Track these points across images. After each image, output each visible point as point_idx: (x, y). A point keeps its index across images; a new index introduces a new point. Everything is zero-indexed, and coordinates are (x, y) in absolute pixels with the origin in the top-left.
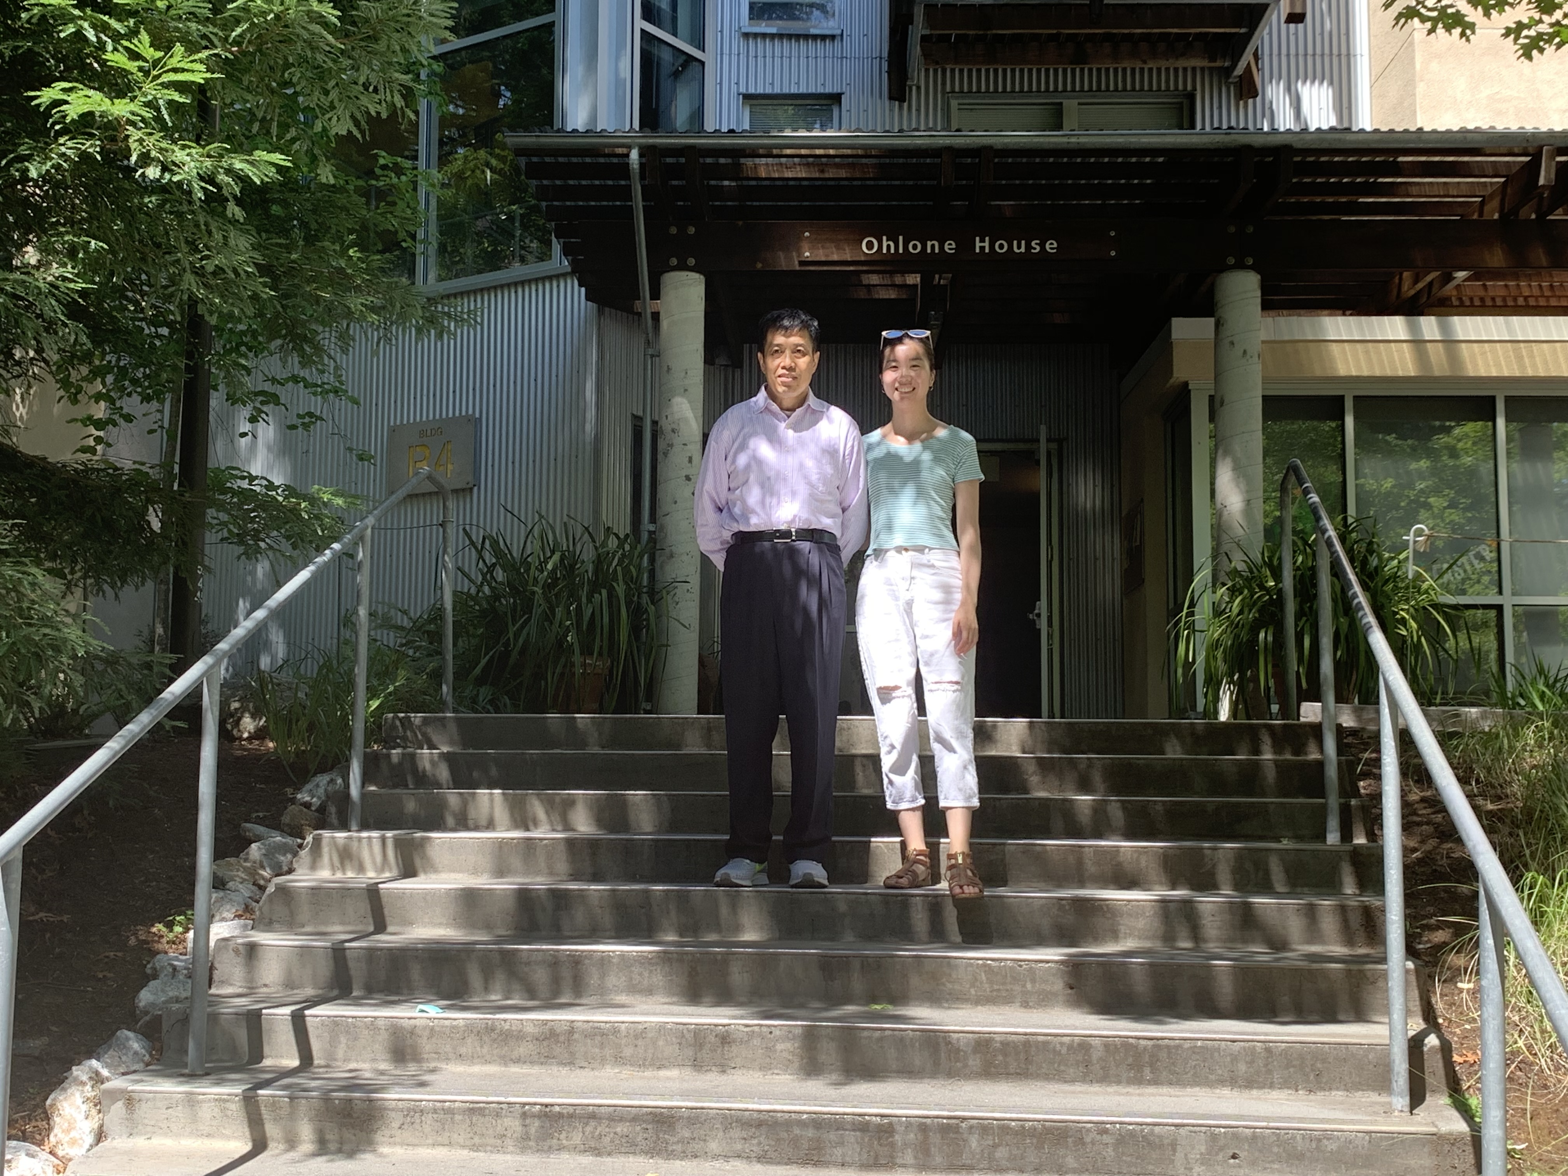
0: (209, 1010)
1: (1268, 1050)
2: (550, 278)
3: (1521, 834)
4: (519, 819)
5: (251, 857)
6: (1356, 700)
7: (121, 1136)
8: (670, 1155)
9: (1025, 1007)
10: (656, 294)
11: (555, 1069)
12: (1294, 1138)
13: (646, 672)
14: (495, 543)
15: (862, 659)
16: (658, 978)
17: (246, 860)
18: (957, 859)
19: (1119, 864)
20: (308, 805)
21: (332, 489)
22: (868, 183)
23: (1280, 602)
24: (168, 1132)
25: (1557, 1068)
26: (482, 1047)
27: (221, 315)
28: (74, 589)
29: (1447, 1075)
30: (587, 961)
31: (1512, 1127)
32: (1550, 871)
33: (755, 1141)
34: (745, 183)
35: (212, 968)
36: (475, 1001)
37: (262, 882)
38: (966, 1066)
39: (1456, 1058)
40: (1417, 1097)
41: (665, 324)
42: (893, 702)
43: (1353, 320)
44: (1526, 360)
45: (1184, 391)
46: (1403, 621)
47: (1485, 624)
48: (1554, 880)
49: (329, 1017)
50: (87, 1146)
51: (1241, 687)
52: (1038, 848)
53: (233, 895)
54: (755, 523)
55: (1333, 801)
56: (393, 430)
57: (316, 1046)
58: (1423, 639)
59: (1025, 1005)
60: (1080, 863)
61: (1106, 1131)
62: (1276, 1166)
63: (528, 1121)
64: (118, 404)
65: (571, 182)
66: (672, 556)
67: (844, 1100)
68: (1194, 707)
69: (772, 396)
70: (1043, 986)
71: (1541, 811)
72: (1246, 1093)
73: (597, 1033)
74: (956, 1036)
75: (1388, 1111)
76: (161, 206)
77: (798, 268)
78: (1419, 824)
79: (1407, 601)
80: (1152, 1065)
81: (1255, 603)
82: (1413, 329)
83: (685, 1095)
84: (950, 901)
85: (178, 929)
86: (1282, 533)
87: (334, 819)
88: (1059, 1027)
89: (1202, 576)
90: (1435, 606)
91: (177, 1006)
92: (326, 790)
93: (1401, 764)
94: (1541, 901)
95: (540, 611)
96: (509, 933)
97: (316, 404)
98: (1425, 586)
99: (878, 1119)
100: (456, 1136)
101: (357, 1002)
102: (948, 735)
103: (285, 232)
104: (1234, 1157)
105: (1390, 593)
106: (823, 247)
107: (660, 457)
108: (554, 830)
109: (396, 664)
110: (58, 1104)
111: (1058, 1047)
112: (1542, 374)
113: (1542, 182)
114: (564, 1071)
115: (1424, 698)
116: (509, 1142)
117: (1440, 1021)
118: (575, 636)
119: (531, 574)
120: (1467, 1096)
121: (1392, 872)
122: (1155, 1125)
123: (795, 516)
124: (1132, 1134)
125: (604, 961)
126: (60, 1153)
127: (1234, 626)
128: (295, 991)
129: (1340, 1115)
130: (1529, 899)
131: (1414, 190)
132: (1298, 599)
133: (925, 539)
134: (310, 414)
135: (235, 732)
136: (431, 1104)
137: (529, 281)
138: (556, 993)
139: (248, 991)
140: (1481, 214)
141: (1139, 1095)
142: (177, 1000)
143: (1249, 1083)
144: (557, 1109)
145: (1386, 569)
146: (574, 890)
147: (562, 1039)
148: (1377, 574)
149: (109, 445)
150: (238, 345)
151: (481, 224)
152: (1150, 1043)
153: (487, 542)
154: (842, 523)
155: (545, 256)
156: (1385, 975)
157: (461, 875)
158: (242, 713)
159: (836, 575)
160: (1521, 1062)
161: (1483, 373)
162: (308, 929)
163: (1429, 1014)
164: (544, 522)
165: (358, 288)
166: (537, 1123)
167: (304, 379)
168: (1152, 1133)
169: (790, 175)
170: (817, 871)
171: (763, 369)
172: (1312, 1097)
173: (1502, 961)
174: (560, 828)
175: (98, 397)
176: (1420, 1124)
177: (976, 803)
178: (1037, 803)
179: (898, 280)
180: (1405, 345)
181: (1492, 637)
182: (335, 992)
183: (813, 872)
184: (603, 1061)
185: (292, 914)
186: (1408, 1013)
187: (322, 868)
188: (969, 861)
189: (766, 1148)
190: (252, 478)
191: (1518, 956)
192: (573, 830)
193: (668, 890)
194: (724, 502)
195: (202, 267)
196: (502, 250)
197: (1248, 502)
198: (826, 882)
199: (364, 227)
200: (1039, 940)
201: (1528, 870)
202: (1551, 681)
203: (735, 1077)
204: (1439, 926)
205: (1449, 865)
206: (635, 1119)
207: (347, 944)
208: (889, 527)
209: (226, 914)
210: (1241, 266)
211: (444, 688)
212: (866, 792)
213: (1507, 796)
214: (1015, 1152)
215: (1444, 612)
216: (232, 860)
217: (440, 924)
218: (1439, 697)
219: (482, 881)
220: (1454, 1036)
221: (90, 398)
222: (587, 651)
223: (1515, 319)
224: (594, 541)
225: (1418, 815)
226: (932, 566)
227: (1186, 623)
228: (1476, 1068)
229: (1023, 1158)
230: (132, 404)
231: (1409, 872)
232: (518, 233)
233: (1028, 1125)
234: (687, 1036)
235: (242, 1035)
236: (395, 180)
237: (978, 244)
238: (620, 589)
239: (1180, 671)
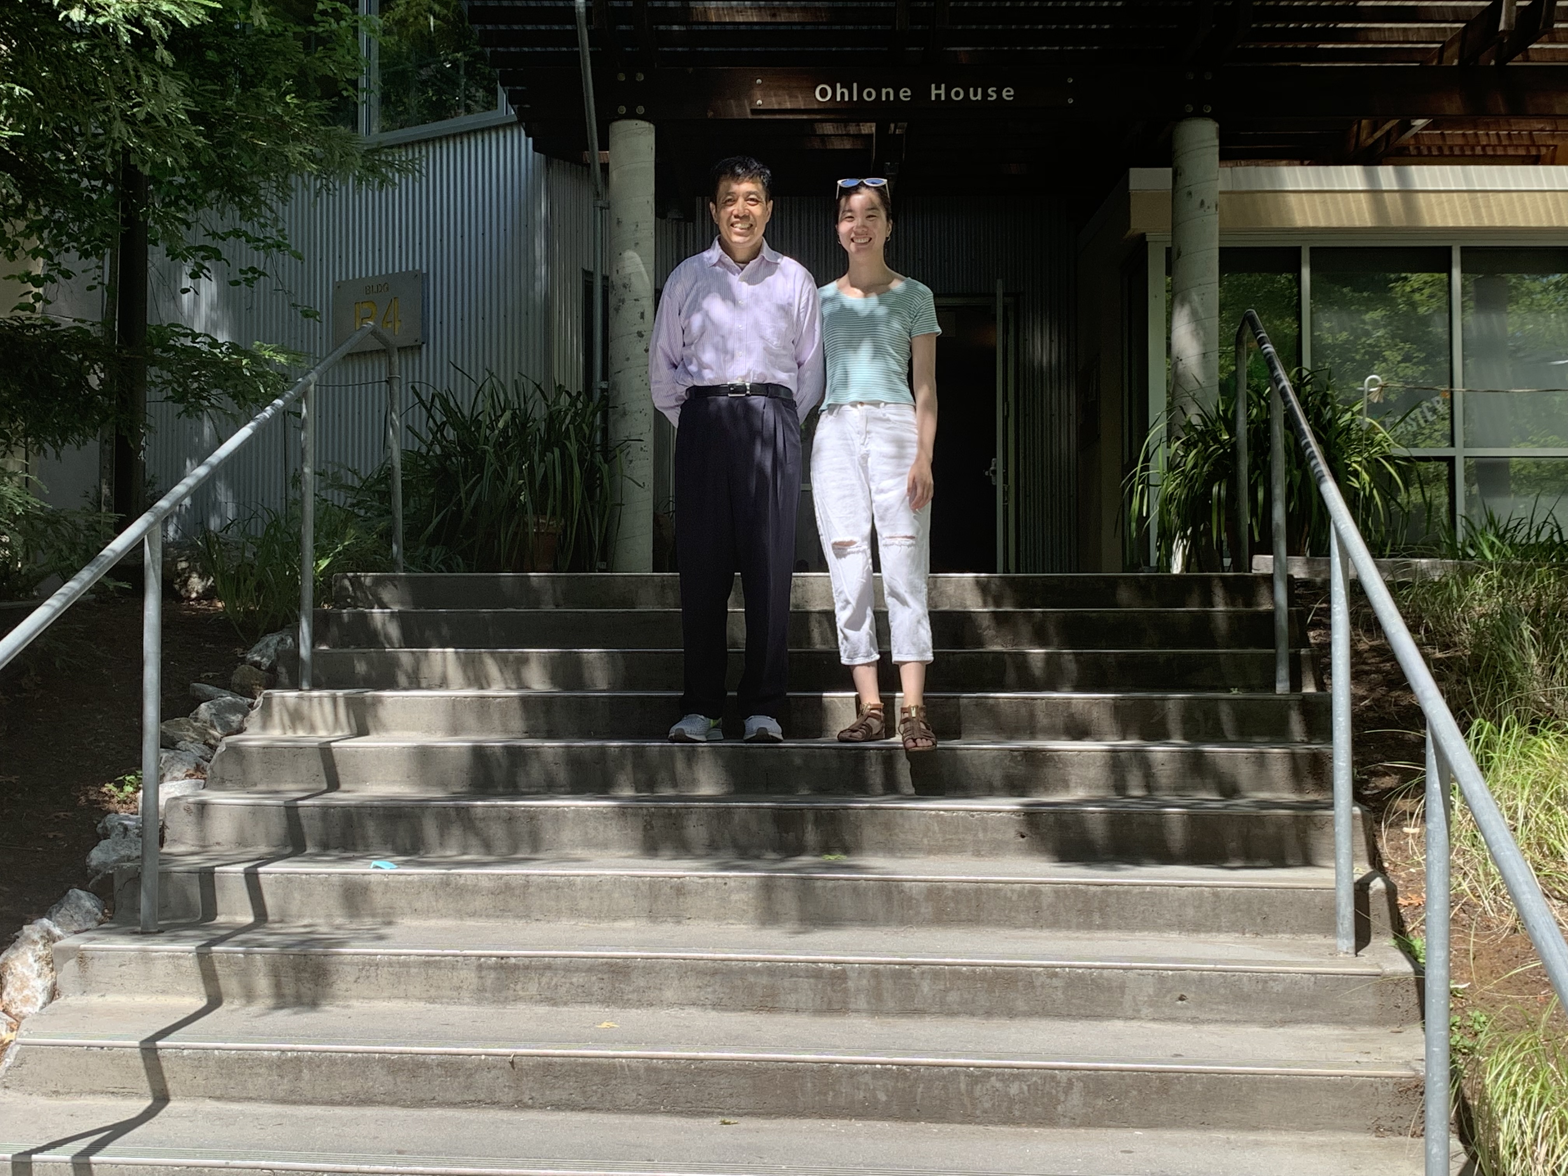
0: (160, 867)
1: (1216, 895)
2: (497, 128)
3: (1469, 682)
4: (472, 678)
5: (200, 716)
6: (1308, 554)
7: (74, 993)
8: (626, 1004)
9: (977, 856)
10: (604, 145)
11: (511, 921)
12: (1240, 980)
13: (600, 531)
14: (445, 402)
15: (817, 515)
16: (613, 831)
17: (196, 720)
18: (910, 712)
19: (1071, 716)
20: (258, 665)
21: (274, 346)
22: (821, 27)
23: (1233, 455)
24: (122, 989)
25: (1500, 910)
26: (437, 901)
27: (155, 165)
28: (13, 448)
29: (1392, 918)
30: (541, 817)
31: (1455, 967)
32: (1495, 717)
33: (710, 990)
34: (695, 27)
35: (162, 829)
36: (432, 857)
37: (212, 742)
38: (918, 913)
39: (1401, 901)
40: (1362, 938)
41: (614, 176)
42: (848, 557)
43: (1311, 170)
44: (1483, 210)
45: (1141, 242)
46: (1356, 474)
47: (1437, 477)
48: (1500, 726)
49: (282, 874)
50: (40, 1003)
51: (1194, 540)
52: (991, 701)
53: (183, 755)
54: (709, 378)
55: (1283, 650)
56: (338, 286)
57: (269, 901)
58: (1375, 492)
59: (977, 853)
60: (1032, 715)
61: (1056, 975)
62: (1223, 1007)
63: (484, 973)
64: (56, 261)
65: (516, 27)
66: (625, 414)
67: (798, 949)
68: (1147, 562)
69: (727, 248)
70: (995, 835)
71: (1489, 659)
72: (1194, 937)
73: (553, 886)
74: (908, 884)
75: (1334, 953)
76: (90, 51)
77: (750, 117)
78: (1368, 673)
79: (1360, 453)
80: (1101, 910)
81: (1210, 456)
82: (1371, 178)
83: (640, 946)
84: (903, 754)
85: (129, 789)
86: (1236, 389)
87: (284, 678)
88: (1010, 875)
89: (1157, 430)
90: (1388, 458)
91: (129, 864)
92: (276, 650)
93: (1351, 614)
94: (1487, 747)
95: (491, 469)
96: (464, 789)
97: (258, 260)
98: (1379, 437)
99: (832, 966)
100: (411, 988)
101: (312, 859)
102: (902, 589)
103: (221, 78)
104: (1182, 999)
105: (1342, 443)
106: (775, 95)
107: (611, 311)
108: (508, 688)
109: (345, 524)
110: (10, 964)
111: (1009, 894)
112: (1498, 225)
113: (1502, 27)
114: (521, 923)
115: (1376, 550)
116: (465, 994)
117: (1386, 865)
118: (528, 495)
119: (482, 433)
120: (1411, 938)
121: (1341, 719)
122: (1103, 968)
123: (749, 371)
124: (1081, 977)
125: (558, 816)
126: (13, 1011)
127: (1188, 480)
128: (249, 849)
129: (1287, 957)
130: (1476, 746)
131: (1374, 36)
132: (1252, 452)
133: (881, 394)
134: (253, 270)
135: (183, 592)
136: (386, 958)
137: (475, 132)
138: (515, 848)
139: (201, 850)
140: (1440, 61)
141: (1089, 939)
142: (129, 859)
143: (1197, 927)
144: (513, 960)
145: (1340, 422)
146: (528, 747)
147: (517, 892)
148: (1330, 426)
149: (49, 303)
150: (178, 198)
151: (425, 73)
152: (1098, 888)
153: (437, 401)
154: (798, 379)
155: (490, 104)
156: (1331, 821)
157: (414, 733)
158: (191, 572)
159: (792, 430)
160: (1465, 904)
161: (1440, 223)
162: (262, 787)
163: (1375, 858)
164: (494, 379)
165: (296, 138)
166: (493, 975)
167: (245, 234)
168: (1101, 976)
169: (740, 19)
170: (773, 727)
171: (715, 219)
172: (1258, 940)
173: (1448, 806)
174: (514, 686)
175: (35, 253)
176: (1365, 965)
177: (929, 657)
178: (991, 656)
179: (852, 129)
180: (1362, 195)
181: (1443, 492)
182: (289, 850)
183: (767, 727)
184: (559, 914)
185: (244, 772)
186: (1354, 857)
187: (274, 727)
188: (922, 714)
189: (721, 995)
190: (195, 336)
191: (1465, 801)
192: (528, 688)
193: (623, 747)
194: (679, 359)
195: (134, 115)
196: (447, 100)
197: (1204, 355)
198: (780, 737)
199: (303, 72)
200: (989, 790)
201: (1475, 717)
202: (1501, 532)
203: (690, 927)
204: (1386, 773)
205: (1398, 713)
206: (590, 970)
207: (300, 803)
208: (845, 383)
209: (176, 774)
210: (1199, 114)
211: (395, 548)
212: (819, 647)
213: (1455, 645)
214: (966, 996)
215: (1397, 465)
216: (182, 720)
217: (394, 782)
218: (1388, 549)
219: (438, 739)
220: (1399, 879)
221: (27, 253)
222: (540, 510)
223: (1472, 168)
224: (546, 399)
225: (1367, 664)
226: (888, 420)
227: (1140, 477)
228: (1420, 910)
229: (973, 1002)
230: (70, 260)
231: (1358, 721)
232: (463, 81)
233: (978, 969)
234: (643, 888)
235: (195, 892)
236: (335, 26)
237: (934, 92)
238: (573, 448)
239: (1134, 525)
